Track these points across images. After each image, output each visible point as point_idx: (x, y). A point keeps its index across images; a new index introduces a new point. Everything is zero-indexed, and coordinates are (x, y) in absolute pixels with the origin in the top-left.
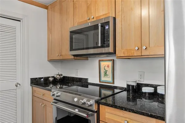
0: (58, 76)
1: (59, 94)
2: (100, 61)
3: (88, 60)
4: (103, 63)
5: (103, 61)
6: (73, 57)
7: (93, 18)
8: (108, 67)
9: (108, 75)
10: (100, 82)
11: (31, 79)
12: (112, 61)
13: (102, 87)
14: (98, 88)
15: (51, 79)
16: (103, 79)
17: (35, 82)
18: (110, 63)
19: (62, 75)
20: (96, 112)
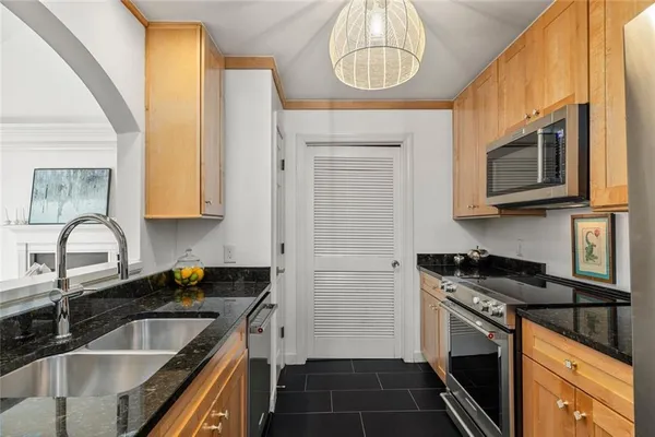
0: (476, 254)
1: (454, 287)
2: (574, 219)
3: (545, 215)
4: (582, 225)
5: (582, 217)
6: (496, 211)
7: (538, 113)
8: (597, 235)
9: (596, 258)
10: (574, 273)
11: (419, 255)
12: (606, 220)
13: (580, 288)
14: (570, 290)
15: (458, 259)
16: (584, 267)
17: (425, 261)
18: (602, 225)
19: (484, 251)
20: (511, 331)
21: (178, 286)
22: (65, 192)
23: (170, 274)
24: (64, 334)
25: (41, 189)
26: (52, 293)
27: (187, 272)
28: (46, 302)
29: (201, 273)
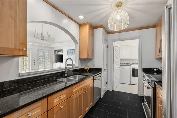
11: (143, 68)
15: (155, 70)
17: (145, 70)
20: (153, 87)
21: (85, 71)
22: (72, 53)
23: (84, 68)
24: (66, 75)
25: (68, 53)
26: (65, 69)
27: (86, 68)
28: (64, 71)
29: (89, 69)
